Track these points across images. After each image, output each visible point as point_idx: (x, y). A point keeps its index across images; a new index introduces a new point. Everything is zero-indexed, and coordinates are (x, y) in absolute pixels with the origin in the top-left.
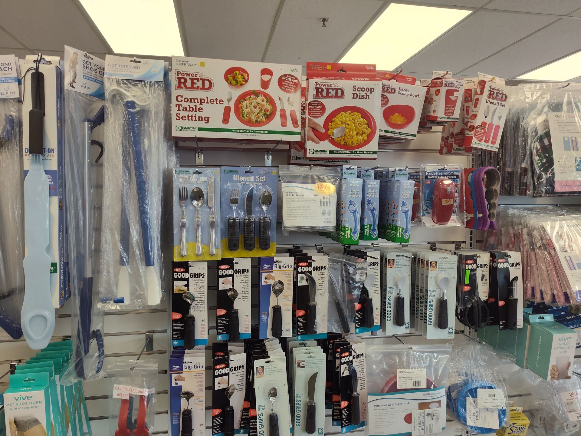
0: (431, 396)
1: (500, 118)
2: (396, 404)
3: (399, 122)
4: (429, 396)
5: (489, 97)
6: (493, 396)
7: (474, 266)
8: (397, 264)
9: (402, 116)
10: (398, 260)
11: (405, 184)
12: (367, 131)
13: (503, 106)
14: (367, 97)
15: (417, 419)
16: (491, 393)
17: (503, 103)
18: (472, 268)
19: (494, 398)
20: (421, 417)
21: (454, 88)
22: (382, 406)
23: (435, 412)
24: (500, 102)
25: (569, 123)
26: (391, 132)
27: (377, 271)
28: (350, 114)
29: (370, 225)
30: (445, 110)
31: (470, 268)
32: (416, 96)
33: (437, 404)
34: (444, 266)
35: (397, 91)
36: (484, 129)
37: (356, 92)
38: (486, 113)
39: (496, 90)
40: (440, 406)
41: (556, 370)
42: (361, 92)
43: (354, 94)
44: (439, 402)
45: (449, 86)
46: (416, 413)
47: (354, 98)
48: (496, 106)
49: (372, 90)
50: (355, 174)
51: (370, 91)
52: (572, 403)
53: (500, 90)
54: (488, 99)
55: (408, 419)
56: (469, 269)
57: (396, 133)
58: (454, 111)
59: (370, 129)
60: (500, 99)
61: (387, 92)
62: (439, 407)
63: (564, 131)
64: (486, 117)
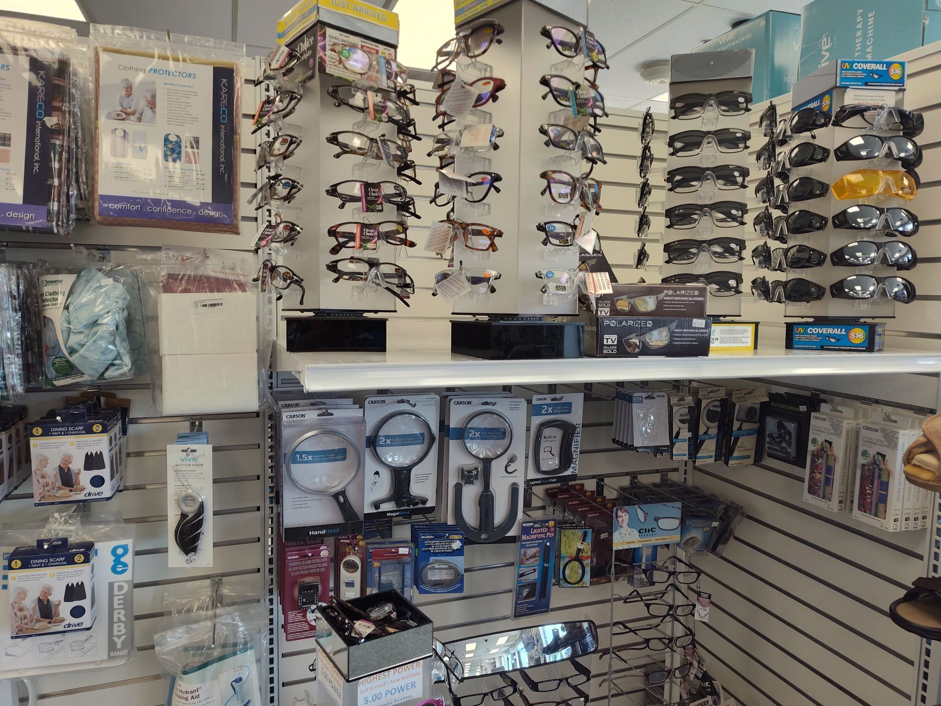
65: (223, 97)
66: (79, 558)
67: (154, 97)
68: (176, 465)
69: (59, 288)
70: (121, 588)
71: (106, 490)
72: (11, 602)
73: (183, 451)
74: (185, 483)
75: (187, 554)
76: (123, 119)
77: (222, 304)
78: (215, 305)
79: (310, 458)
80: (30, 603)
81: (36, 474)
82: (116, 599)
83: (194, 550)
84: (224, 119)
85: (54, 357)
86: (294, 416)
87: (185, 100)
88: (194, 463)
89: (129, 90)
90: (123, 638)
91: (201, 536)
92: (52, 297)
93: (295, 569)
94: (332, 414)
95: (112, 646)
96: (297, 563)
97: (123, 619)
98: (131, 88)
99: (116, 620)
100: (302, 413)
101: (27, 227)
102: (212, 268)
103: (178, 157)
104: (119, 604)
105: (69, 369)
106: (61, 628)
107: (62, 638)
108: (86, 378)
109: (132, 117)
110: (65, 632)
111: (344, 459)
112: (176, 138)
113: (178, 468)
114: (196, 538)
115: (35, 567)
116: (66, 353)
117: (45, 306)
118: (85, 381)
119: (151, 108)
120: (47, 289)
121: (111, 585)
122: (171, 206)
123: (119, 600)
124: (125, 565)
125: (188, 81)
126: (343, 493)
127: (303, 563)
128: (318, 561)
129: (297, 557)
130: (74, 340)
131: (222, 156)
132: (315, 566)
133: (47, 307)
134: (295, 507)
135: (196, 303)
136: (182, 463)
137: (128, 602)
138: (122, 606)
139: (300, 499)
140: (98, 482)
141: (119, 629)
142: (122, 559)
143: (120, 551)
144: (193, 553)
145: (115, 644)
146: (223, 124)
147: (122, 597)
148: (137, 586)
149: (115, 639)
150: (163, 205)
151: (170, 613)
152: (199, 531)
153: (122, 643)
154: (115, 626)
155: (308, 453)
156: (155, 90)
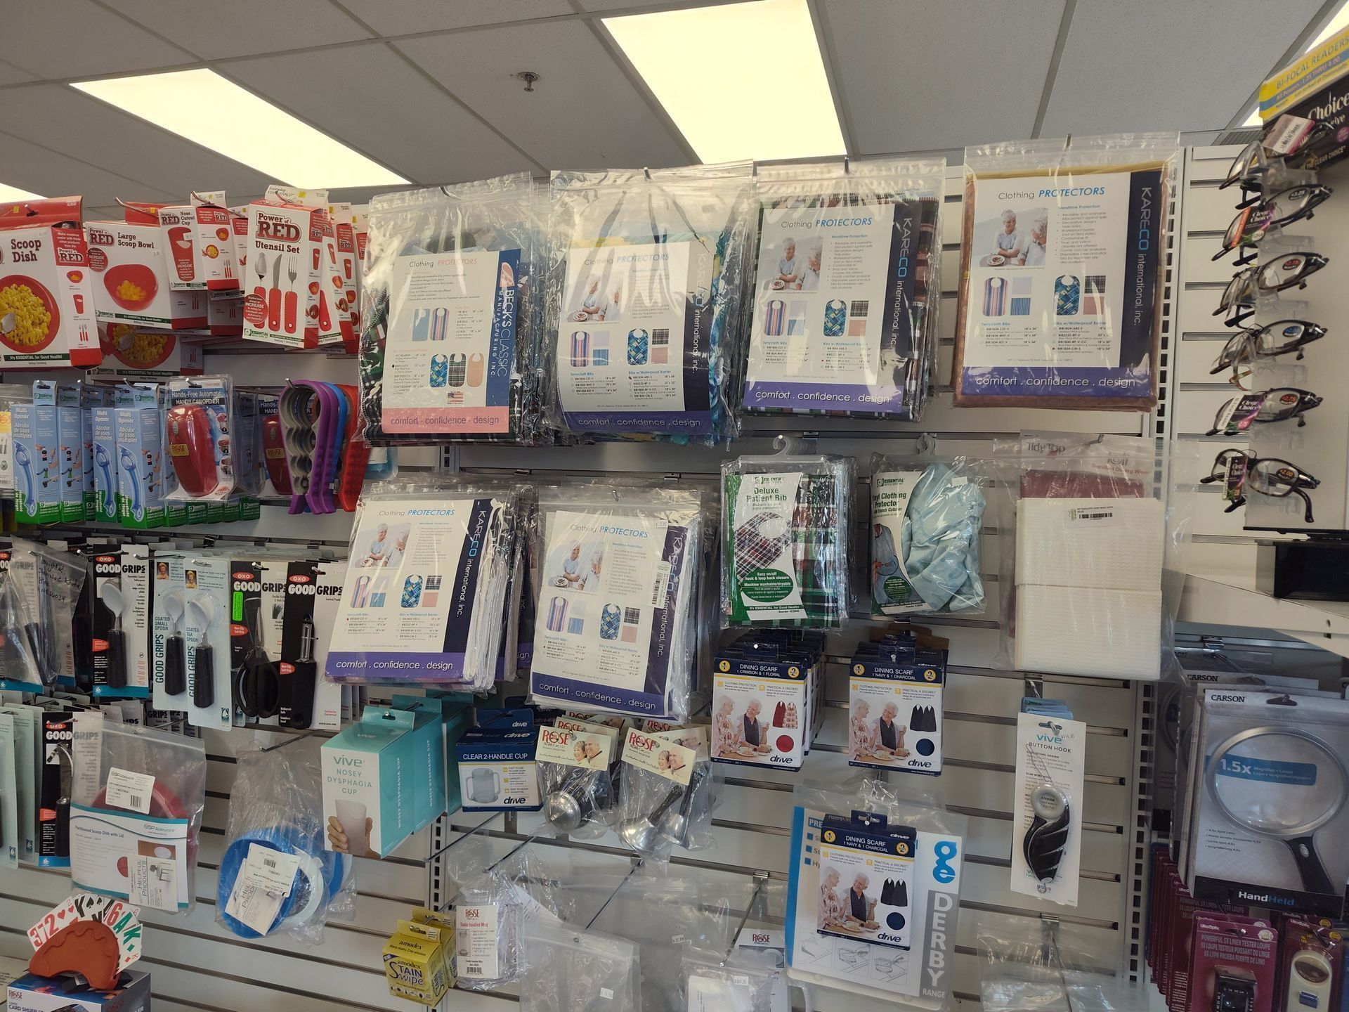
0: (157, 831)
1: (293, 276)
2: (104, 833)
3: (135, 298)
4: (153, 830)
5: (260, 235)
6: (273, 864)
7: (255, 587)
8: (175, 572)
9: (137, 285)
10: (177, 566)
11: (122, 414)
12: (45, 318)
13: (293, 250)
14: (34, 258)
15: (135, 871)
16: (270, 858)
17: (294, 245)
18: (251, 590)
19: (272, 869)
20: (141, 869)
21: (180, 225)
22: (85, 830)
23: (163, 866)
24: (286, 244)
25: (437, 278)
26: (127, 317)
27: (142, 583)
28: (16, 289)
29: (103, 492)
30: (178, 270)
31: (245, 590)
32: (149, 246)
33: (169, 853)
34: (207, 580)
35: (116, 239)
36: (263, 302)
37: (17, 250)
38: (260, 269)
39: (271, 219)
40: (173, 857)
41: (340, 830)
42: (23, 249)
43: (14, 253)
44: (172, 848)
45: (170, 223)
46: (134, 859)
47: (15, 261)
48: (278, 253)
49: (38, 244)
50: (51, 396)
51: (35, 247)
52: (466, 933)
53: (281, 219)
54: (258, 240)
55: (123, 866)
56: (241, 591)
57: (136, 318)
58: (192, 269)
59: (48, 313)
60: (285, 236)
61: (100, 243)
62: (171, 858)
63: (421, 297)
64: (261, 277)
65: (1144, 213)
66: (902, 848)
67: (1044, 229)
68: (1030, 744)
69: (898, 489)
70: (943, 902)
71: (935, 761)
72: (821, 884)
73: (1042, 725)
74: (1043, 773)
75: (1040, 879)
76: (1002, 265)
77: (1111, 515)
78: (1100, 516)
79: (1247, 770)
80: (841, 891)
81: (853, 725)
82: (936, 915)
83: (1052, 874)
84: (1144, 245)
85: (887, 577)
86: (1225, 698)
87: (1087, 226)
88: (1057, 745)
89: (1011, 224)
90: (941, 973)
91: (1063, 855)
92: (890, 500)
93: (1210, 946)
94: (1294, 704)
95: (925, 981)
96: (1215, 939)
97: (943, 947)
98: (1014, 221)
99: (933, 945)
100: (1239, 694)
101: (880, 414)
102: (1093, 462)
103: (1074, 307)
104: (939, 925)
105: (906, 593)
106: (873, 936)
107: (866, 949)
108: (926, 607)
109: (1014, 260)
110: (879, 943)
111: (1311, 782)
112: (1072, 280)
113: (1036, 749)
114: (1056, 858)
115: (851, 846)
116: (904, 572)
117: (881, 511)
118: (924, 611)
119: (1039, 244)
120: (885, 490)
121: (931, 895)
122: (1059, 375)
123: (940, 918)
124: (951, 871)
125: (1093, 199)
126: (1308, 840)
127: (1227, 940)
128: (1254, 945)
129: (1216, 928)
130: (916, 556)
131: (1138, 298)
132: (1248, 952)
133: (884, 513)
134: (1211, 844)
135: (1073, 513)
136: (1039, 742)
137: (950, 925)
138: (943, 929)
139: (1222, 835)
140: (926, 747)
141: (937, 959)
142: (948, 862)
143: (946, 850)
144: (1050, 879)
145: (930, 979)
146: (1142, 252)
147: (944, 916)
148: (964, 904)
149: (930, 971)
150: (1049, 376)
151: (984, 954)
152: (1061, 848)
153: (938, 979)
154: (933, 953)
155: (1243, 761)
156: (1046, 219)
